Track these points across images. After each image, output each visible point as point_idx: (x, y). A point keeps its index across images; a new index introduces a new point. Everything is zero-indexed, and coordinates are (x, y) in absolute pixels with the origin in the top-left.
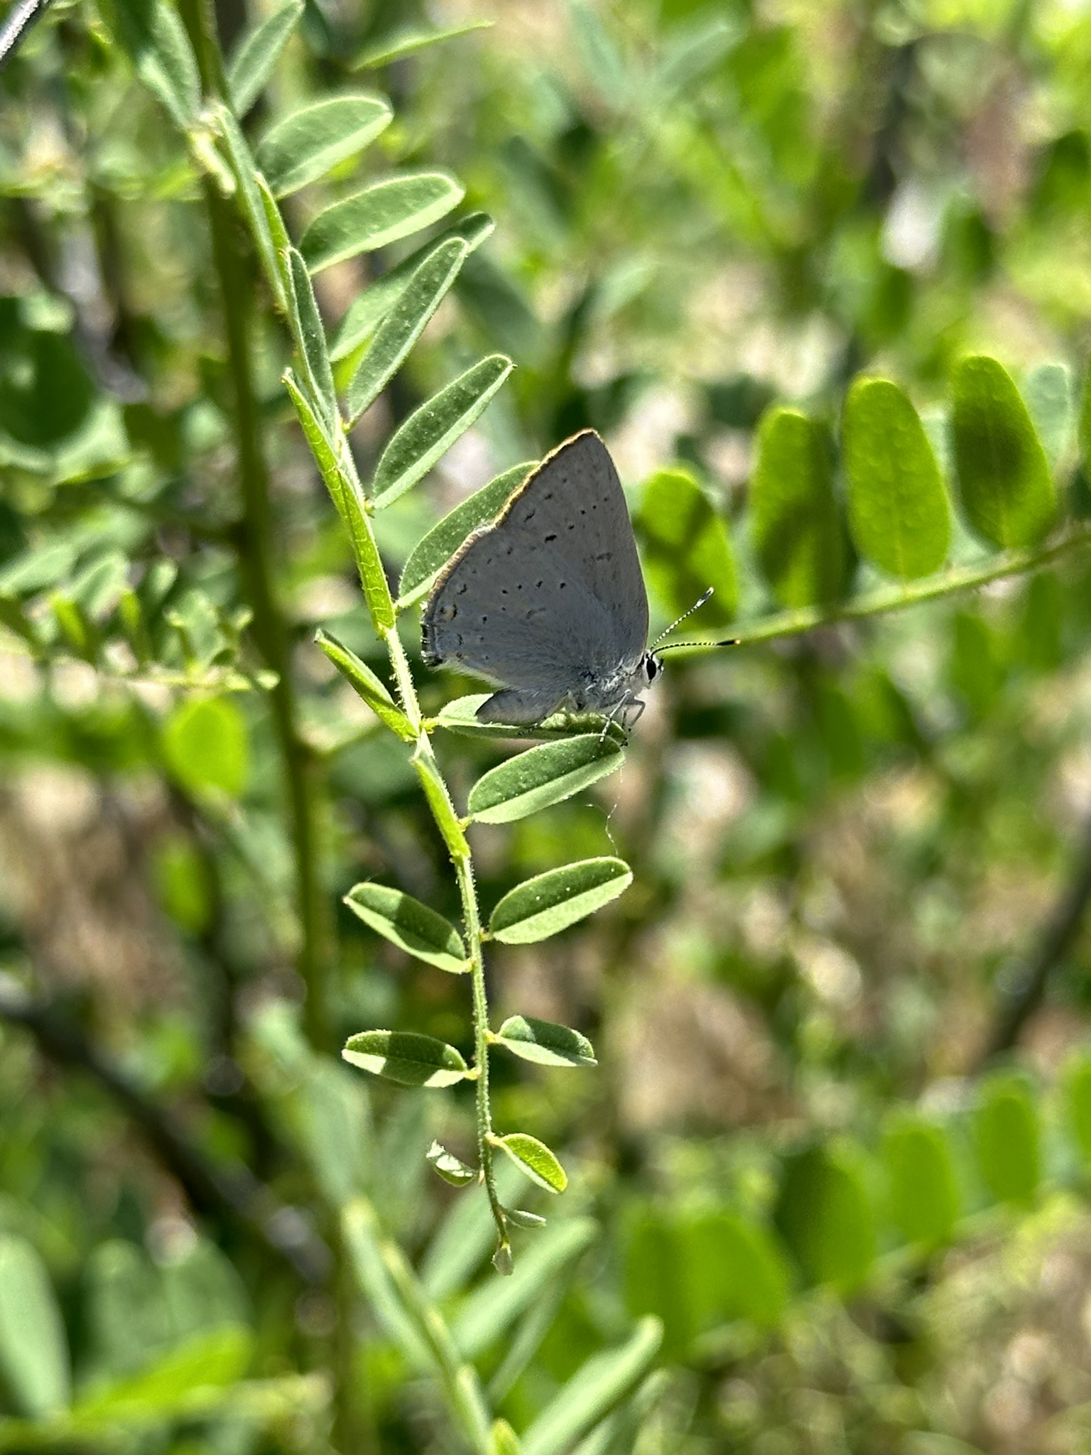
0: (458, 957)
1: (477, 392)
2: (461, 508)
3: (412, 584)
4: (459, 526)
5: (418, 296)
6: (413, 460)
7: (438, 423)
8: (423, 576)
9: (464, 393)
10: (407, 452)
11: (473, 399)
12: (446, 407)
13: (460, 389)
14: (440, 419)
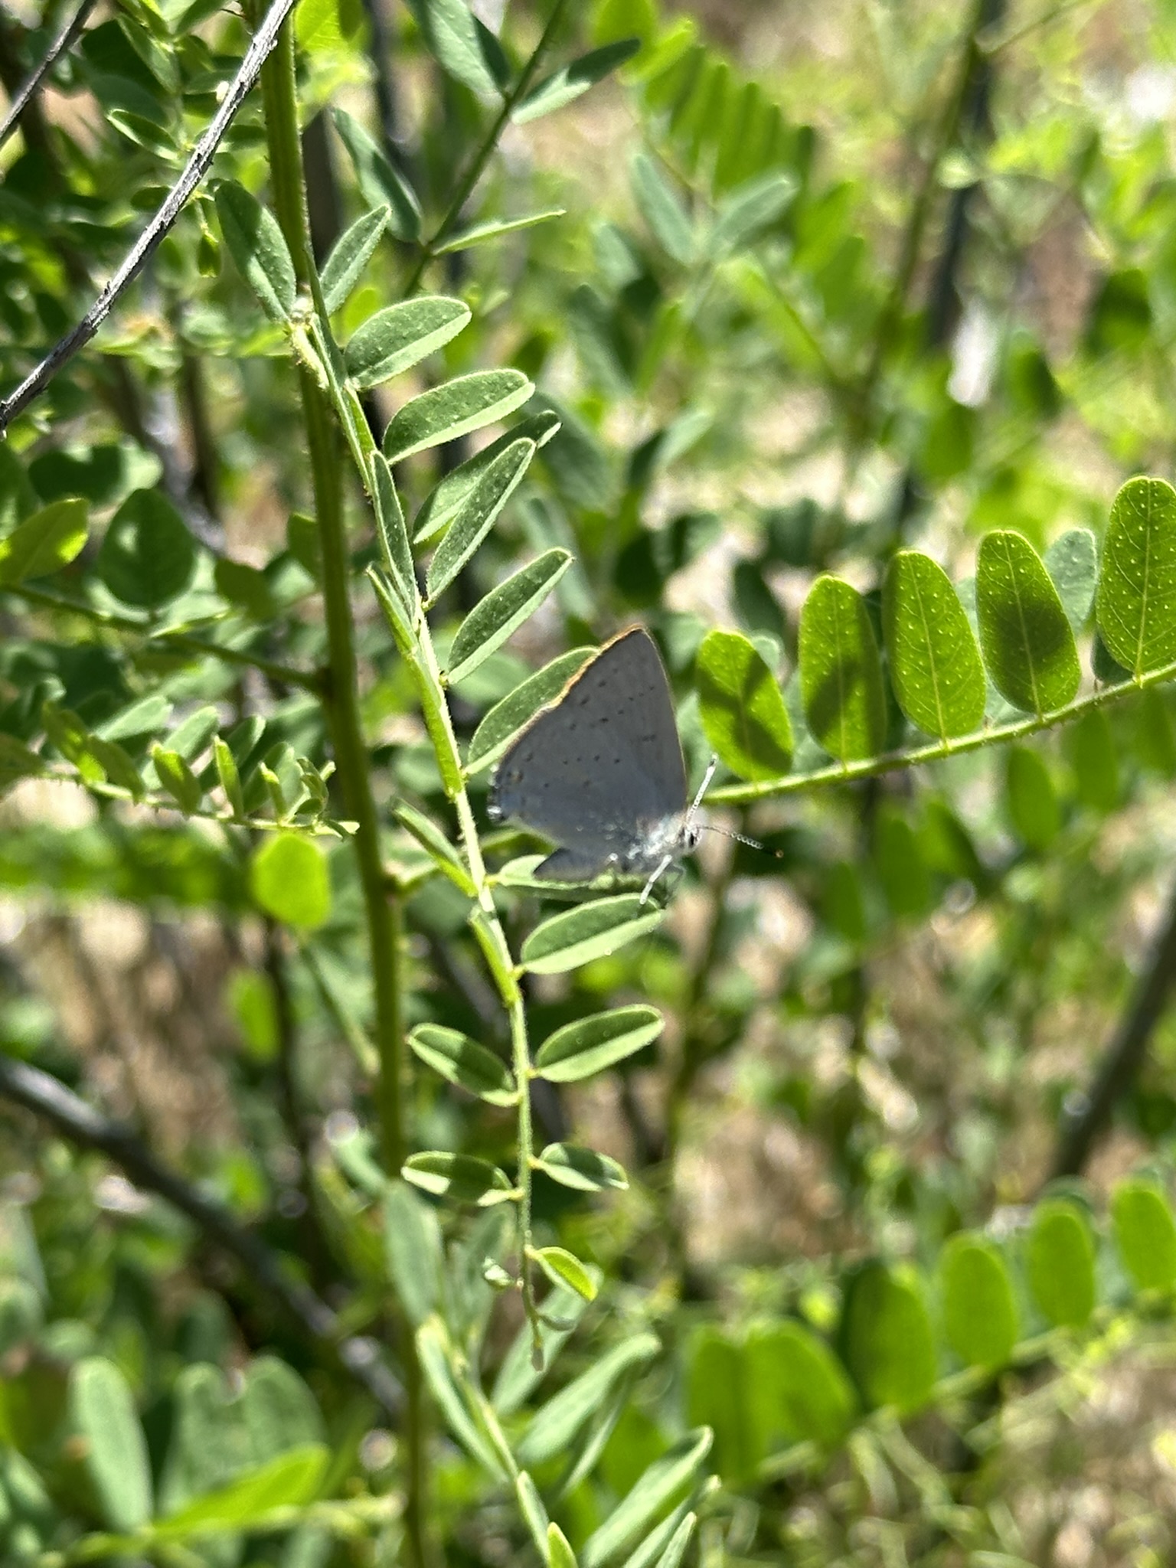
0: (508, 1090)
1: (540, 581)
2: (523, 687)
3: (480, 753)
4: (522, 702)
5: (490, 490)
6: (484, 640)
7: (506, 607)
8: (489, 746)
9: (530, 581)
10: (478, 632)
11: (537, 587)
12: (512, 593)
13: (526, 578)
14: (508, 604)
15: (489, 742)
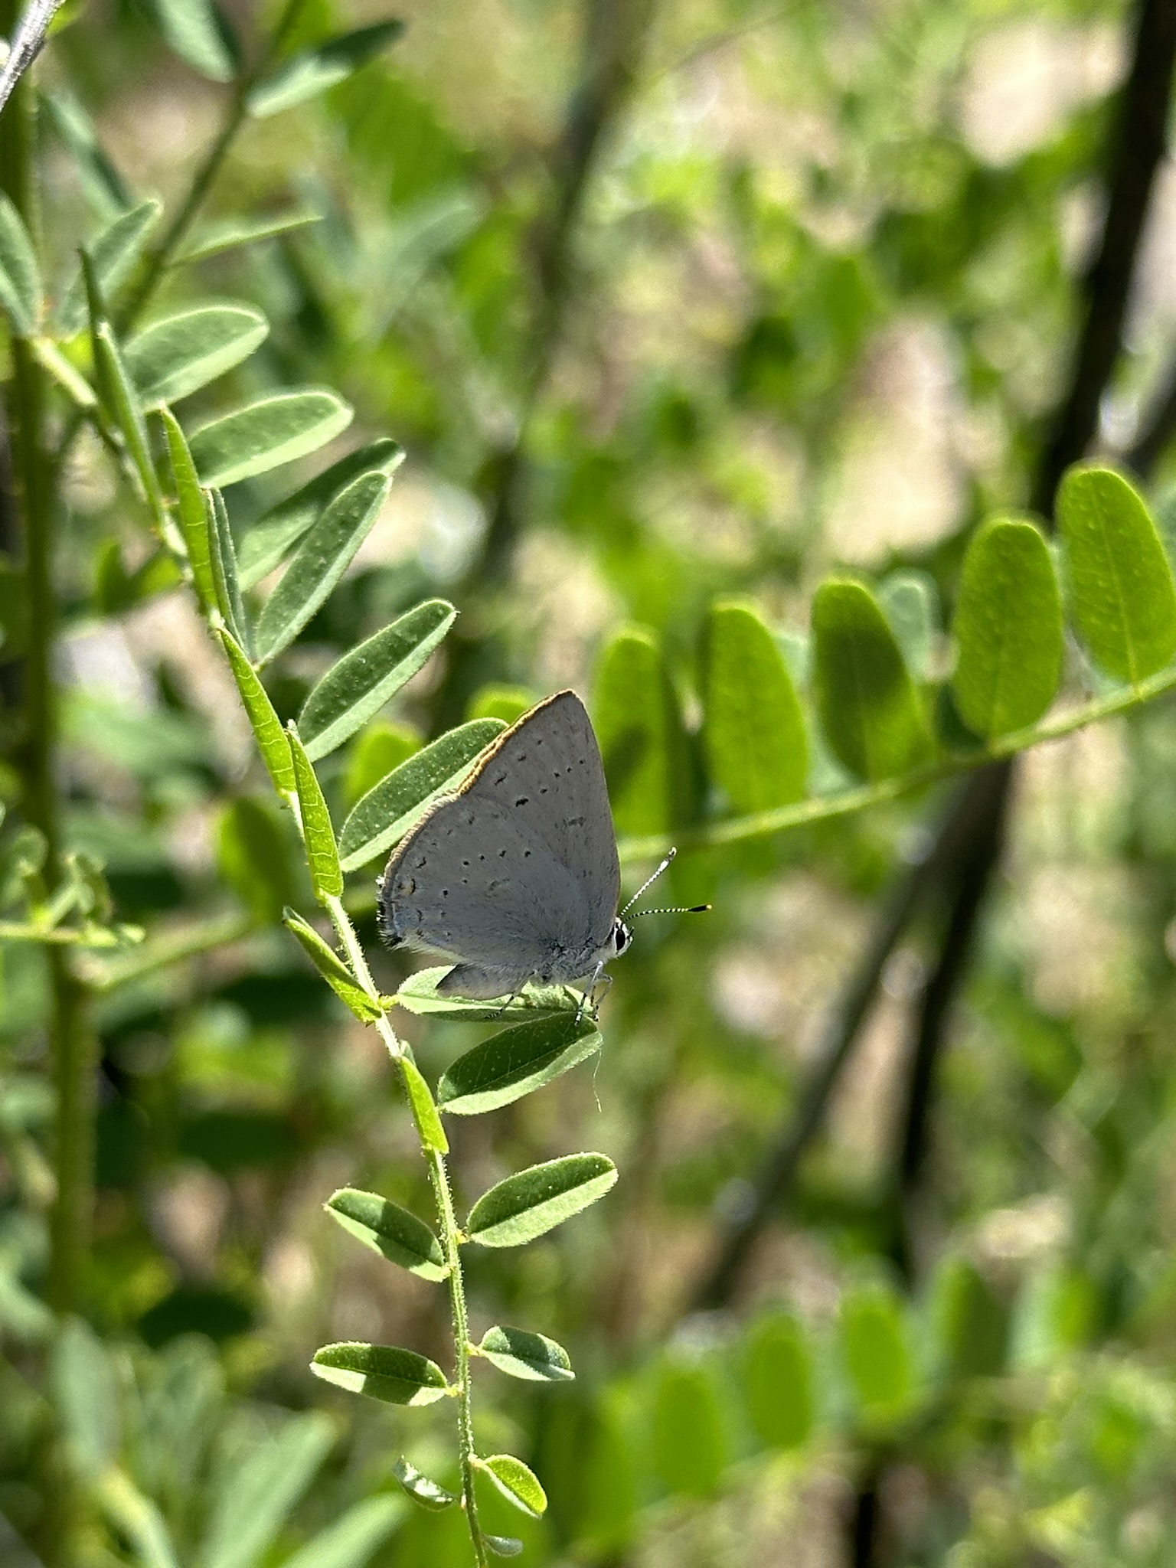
0: (438, 1263)
1: (415, 640)
2: (407, 766)
3: (354, 846)
4: (405, 785)
5: (334, 532)
6: (343, 709)
7: (371, 670)
8: (365, 838)
9: (400, 640)
10: (335, 700)
11: (411, 647)
12: (378, 654)
13: (397, 637)
14: (372, 667)
15: (365, 833)
